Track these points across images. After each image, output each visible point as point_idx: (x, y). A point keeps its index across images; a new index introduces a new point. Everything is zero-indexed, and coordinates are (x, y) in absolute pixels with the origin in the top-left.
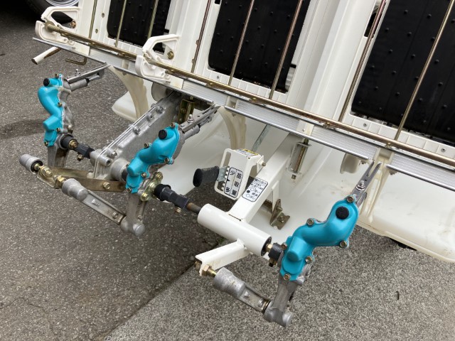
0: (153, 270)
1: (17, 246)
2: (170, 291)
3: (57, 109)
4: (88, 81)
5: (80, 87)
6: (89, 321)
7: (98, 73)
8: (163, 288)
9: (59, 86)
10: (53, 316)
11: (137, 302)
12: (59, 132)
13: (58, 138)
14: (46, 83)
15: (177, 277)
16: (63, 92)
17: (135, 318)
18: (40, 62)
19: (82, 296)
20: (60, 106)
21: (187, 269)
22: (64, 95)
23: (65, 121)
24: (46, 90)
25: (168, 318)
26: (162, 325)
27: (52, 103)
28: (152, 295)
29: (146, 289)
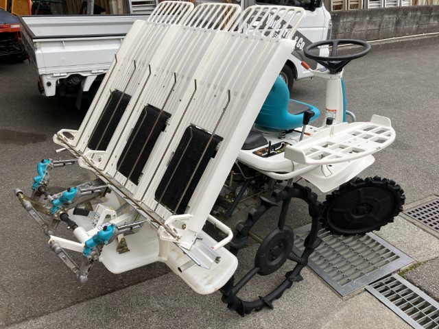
0: (82, 290)
1: (14, 256)
2: (85, 304)
3: (42, 173)
4: (64, 165)
5: (60, 166)
6: (30, 308)
7: (72, 162)
8: (82, 301)
9: (48, 163)
10: (12, 300)
11: (62, 305)
12: (39, 184)
13: (38, 186)
14: (43, 161)
15: (94, 298)
16: (49, 167)
17: (56, 313)
18: (59, 153)
19: (33, 293)
20: (44, 172)
21: (102, 295)
22: (49, 168)
23: (44, 179)
24: (42, 164)
25: (74, 318)
26: (68, 321)
27: (41, 170)
28: (73, 304)
29: (72, 300)
